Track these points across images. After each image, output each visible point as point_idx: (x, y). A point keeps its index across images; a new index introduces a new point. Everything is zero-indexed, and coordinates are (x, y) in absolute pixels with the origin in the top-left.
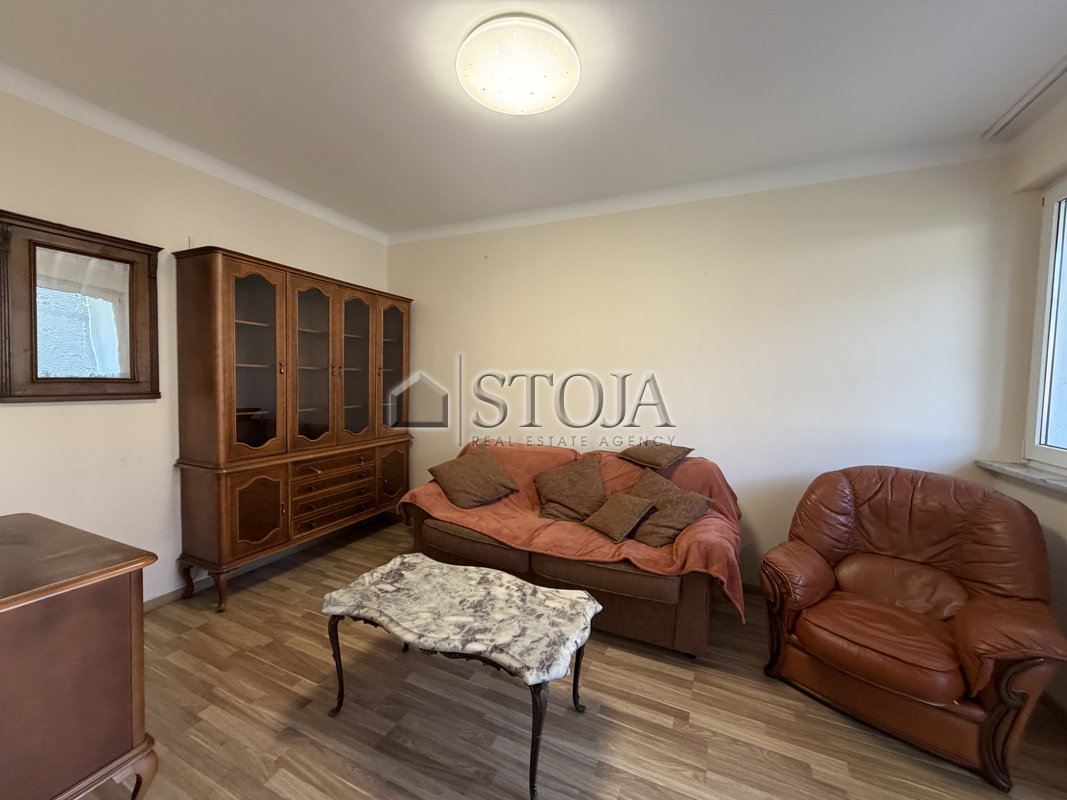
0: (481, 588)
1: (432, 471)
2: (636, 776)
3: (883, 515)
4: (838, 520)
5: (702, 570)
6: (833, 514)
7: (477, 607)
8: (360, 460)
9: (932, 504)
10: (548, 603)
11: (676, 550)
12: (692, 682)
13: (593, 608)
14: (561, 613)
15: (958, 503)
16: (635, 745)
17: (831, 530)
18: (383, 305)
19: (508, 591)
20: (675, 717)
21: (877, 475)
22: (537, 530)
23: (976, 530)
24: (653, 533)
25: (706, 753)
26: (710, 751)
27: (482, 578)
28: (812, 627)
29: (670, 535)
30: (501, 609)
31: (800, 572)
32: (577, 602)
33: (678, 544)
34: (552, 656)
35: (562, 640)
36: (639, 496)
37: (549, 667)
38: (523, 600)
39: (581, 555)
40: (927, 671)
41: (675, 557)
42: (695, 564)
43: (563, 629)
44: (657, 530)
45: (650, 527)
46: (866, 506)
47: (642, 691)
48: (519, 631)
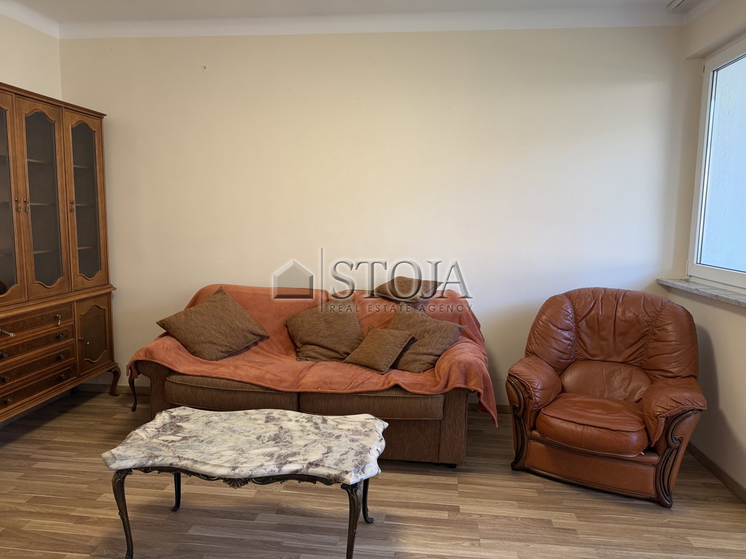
0: (270, 425)
1: (162, 324)
2: (427, 555)
3: (596, 327)
4: (562, 335)
5: (463, 386)
6: (559, 331)
7: (276, 439)
8: (56, 319)
9: (629, 315)
10: (340, 426)
11: (438, 372)
12: (457, 485)
13: (381, 425)
14: (356, 432)
15: (646, 312)
16: (421, 536)
17: (558, 344)
18: (70, 121)
19: (299, 423)
20: (448, 511)
21: (591, 294)
22: (301, 373)
23: (657, 332)
24: (415, 361)
25: (477, 528)
26: (479, 527)
27: (267, 418)
28: (549, 419)
29: (430, 361)
30: (300, 437)
31: (538, 379)
32: (366, 423)
33: (439, 368)
34: (362, 461)
35: (365, 450)
36: (397, 329)
37: (363, 470)
38: (318, 428)
39: (352, 388)
40: (626, 433)
41: (438, 379)
42: (457, 382)
43: (364, 443)
44: (418, 357)
45: (412, 356)
46: (584, 321)
47: (418, 498)
48: (326, 450)
